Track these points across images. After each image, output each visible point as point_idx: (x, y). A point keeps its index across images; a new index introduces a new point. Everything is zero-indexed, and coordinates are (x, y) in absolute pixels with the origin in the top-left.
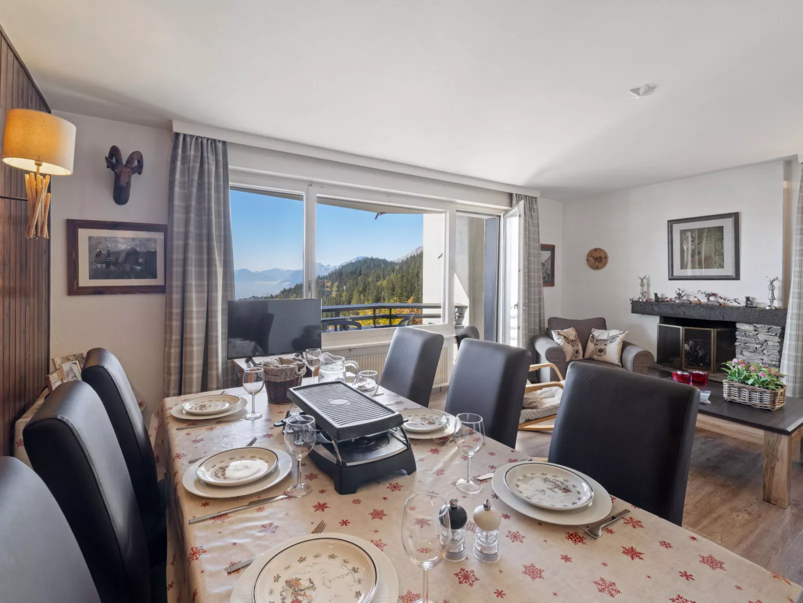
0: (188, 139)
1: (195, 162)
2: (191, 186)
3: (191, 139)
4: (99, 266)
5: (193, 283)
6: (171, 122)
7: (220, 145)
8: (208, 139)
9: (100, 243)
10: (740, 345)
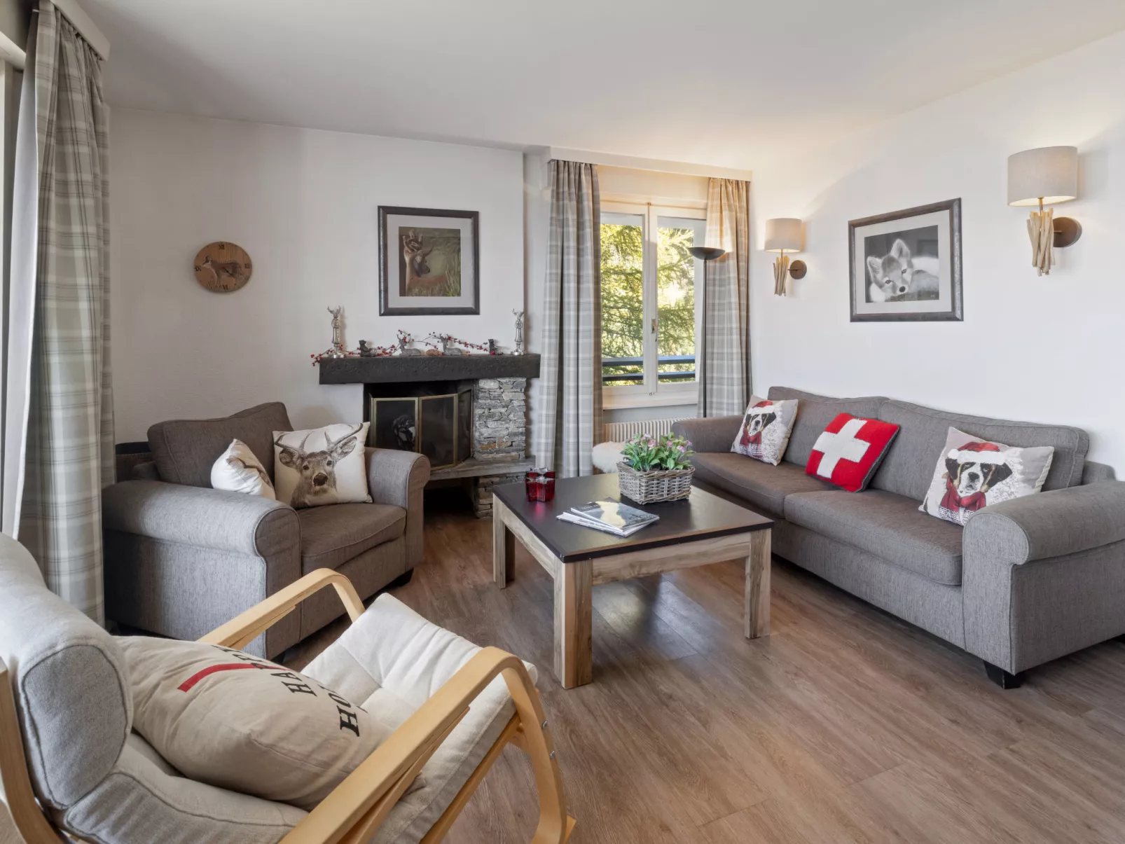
10: (484, 413)
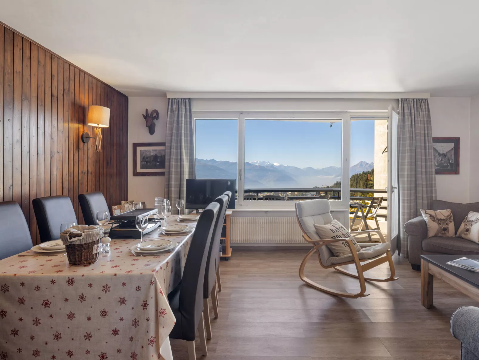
0: (173, 100)
1: (175, 111)
2: (173, 123)
3: (175, 100)
4: (144, 163)
5: (173, 170)
6: (166, 93)
7: (187, 101)
8: (182, 99)
9: (143, 153)
